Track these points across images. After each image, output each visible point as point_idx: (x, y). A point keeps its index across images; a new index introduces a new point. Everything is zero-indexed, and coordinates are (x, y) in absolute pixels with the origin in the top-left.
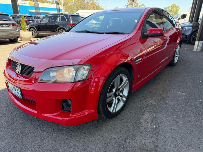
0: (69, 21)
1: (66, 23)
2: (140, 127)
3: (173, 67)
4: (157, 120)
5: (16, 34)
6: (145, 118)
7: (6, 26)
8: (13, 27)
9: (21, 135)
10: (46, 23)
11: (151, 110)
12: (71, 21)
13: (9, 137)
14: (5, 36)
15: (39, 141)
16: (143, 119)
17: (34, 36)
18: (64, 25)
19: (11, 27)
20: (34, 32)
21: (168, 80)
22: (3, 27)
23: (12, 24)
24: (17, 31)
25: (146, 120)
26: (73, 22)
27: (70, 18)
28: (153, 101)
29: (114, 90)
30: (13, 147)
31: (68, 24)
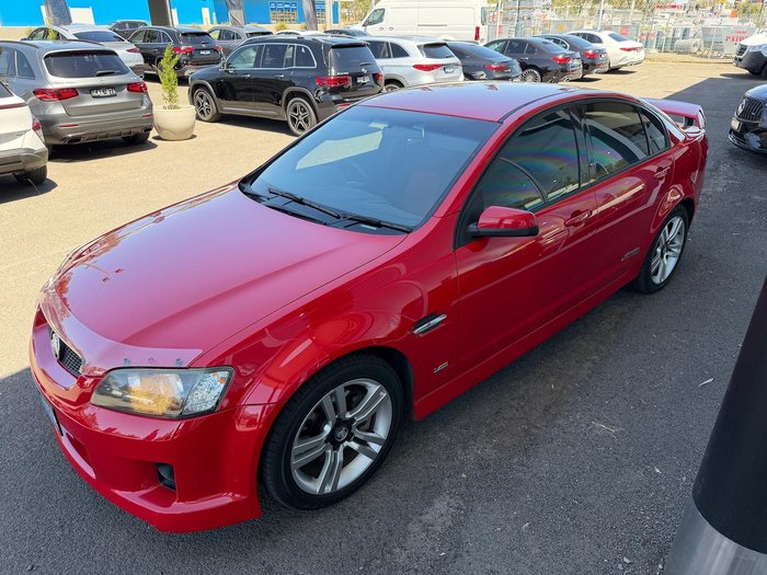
0: (323, 68)
1: (312, 74)
2: (398, 550)
3: (648, 296)
4: (463, 531)
5: (140, 121)
6: (428, 516)
7: (108, 93)
8: (130, 97)
9: (58, 533)
10: (246, 72)
11: (463, 489)
12: (333, 70)
13: (29, 534)
14: (103, 130)
15: (97, 558)
16: (420, 521)
17: (208, 117)
18: (307, 81)
19: (124, 97)
20: (208, 101)
21: (593, 362)
22: (99, 97)
23: (129, 84)
24: (144, 108)
25: (427, 528)
26: (337, 71)
27: (326, 55)
28: (489, 452)
29: (327, 429)
30: (29, 568)
31: (319, 80)
